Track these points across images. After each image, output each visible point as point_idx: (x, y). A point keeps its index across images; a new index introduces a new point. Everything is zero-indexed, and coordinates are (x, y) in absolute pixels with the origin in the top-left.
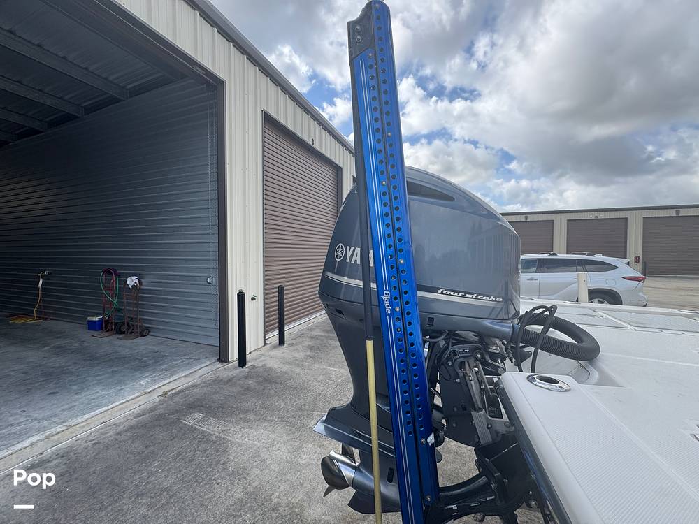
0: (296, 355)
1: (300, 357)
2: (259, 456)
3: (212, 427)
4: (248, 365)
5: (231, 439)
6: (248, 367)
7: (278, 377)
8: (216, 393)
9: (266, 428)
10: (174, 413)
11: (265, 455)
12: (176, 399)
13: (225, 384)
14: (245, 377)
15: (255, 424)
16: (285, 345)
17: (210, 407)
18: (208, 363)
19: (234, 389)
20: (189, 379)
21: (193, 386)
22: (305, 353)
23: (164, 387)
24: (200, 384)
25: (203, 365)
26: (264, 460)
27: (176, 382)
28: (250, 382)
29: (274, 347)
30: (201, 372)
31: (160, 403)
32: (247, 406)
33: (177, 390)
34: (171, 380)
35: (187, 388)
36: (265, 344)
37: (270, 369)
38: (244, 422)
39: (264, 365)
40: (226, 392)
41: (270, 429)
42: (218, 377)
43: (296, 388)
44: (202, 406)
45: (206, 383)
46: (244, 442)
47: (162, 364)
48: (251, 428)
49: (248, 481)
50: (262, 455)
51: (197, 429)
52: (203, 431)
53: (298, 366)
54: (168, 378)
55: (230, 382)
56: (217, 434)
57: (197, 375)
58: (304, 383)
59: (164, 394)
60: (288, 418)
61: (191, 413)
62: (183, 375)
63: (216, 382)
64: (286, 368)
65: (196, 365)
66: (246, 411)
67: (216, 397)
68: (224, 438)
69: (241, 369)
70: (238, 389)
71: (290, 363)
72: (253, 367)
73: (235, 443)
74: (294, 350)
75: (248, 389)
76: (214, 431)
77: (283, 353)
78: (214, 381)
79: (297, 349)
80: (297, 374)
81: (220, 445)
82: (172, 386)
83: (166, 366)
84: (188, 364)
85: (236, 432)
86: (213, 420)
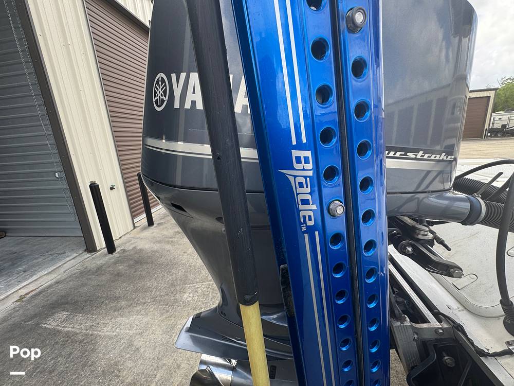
0: (165, 233)
1: (169, 235)
2: (132, 345)
3: (77, 325)
4: (118, 250)
5: (100, 333)
6: (118, 252)
7: (149, 257)
8: (83, 285)
9: (138, 313)
10: (32, 318)
11: (138, 342)
12: (36, 302)
13: (93, 275)
14: (115, 263)
15: (126, 311)
16: (155, 225)
17: (76, 302)
18: (75, 255)
19: (104, 278)
20: (53, 276)
21: (57, 282)
22: (174, 230)
23: (21, 290)
24: (65, 279)
25: (68, 259)
26: (138, 349)
27: (36, 283)
28: (121, 267)
29: (144, 229)
30: (67, 266)
31: (15, 310)
32: (118, 292)
33: (38, 290)
34: (30, 281)
35: (50, 286)
36: (135, 227)
37: (141, 250)
38: (115, 311)
39: (135, 247)
40: (94, 283)
41: (143, 312)
42: (86, 268)
43: (168, 265)
44: (67, 303)
45: (72, 277)
46: (114, 334)
47: (21, 265)
48: (122, 316)
49: (120, 378)
50: (135, 344)
51: (59, 332)
52: (68, 332)
53: (168, 242)
54: (27, 279)
55: (99, 270)
56: (84, 331)
57: (62, 270)
58: (174, 259)
59: (21, 298)
60: (161, 296)
61: (53, 314)
62: (46, 273)
63: (84, 273)
64: (156, 247)
65: (60, 260)
66: (117, 299)
67: (84, 290)
68: (92, 335)
69: (111, 256)
70: (108, 276)
71: (160, 242)
72: (124, 251)
73: (105, 337)
74: (163, 229)
75: (119, 274)
76: (81, 329)
77: (153, 233)
78: (82, 273)
79: (166, 228)
80: (168, 251)
81: (87, 343)
82: (32, 287)
83: (24, 267)
84: (52, 260)
85: (105, 325)
86: (79, 317)
